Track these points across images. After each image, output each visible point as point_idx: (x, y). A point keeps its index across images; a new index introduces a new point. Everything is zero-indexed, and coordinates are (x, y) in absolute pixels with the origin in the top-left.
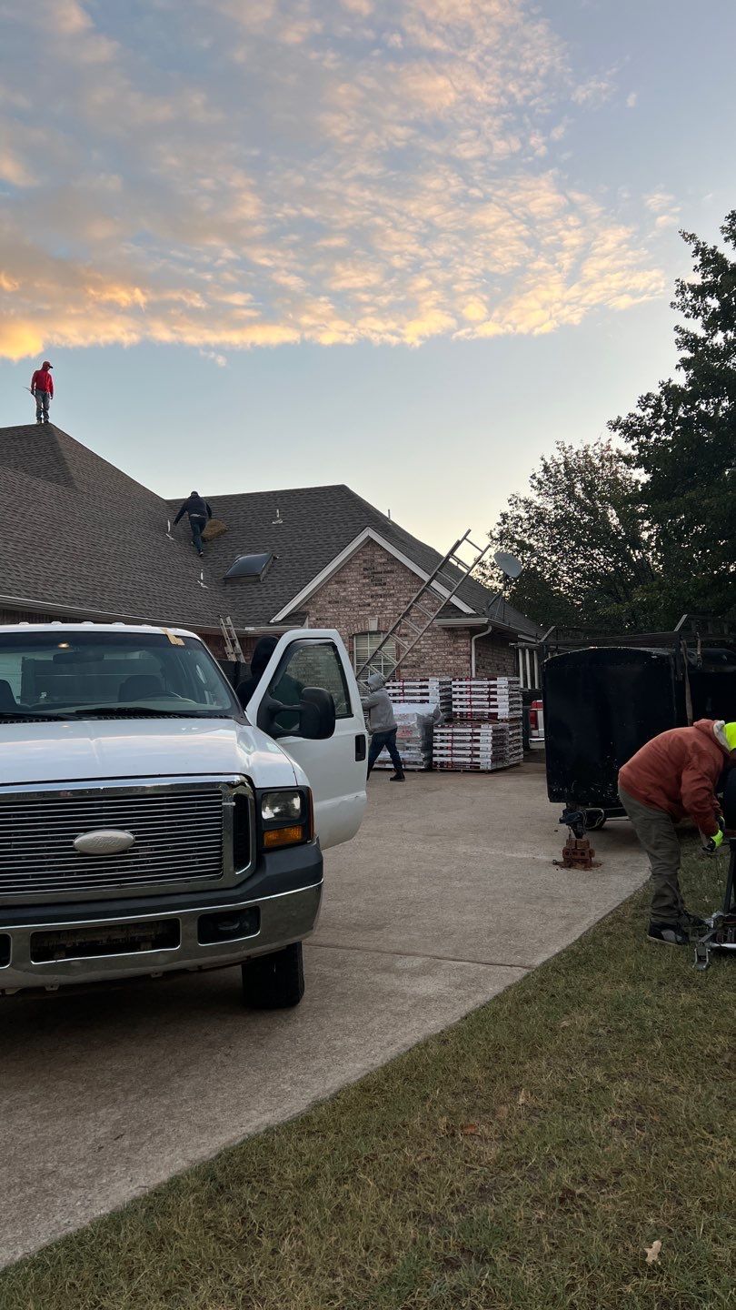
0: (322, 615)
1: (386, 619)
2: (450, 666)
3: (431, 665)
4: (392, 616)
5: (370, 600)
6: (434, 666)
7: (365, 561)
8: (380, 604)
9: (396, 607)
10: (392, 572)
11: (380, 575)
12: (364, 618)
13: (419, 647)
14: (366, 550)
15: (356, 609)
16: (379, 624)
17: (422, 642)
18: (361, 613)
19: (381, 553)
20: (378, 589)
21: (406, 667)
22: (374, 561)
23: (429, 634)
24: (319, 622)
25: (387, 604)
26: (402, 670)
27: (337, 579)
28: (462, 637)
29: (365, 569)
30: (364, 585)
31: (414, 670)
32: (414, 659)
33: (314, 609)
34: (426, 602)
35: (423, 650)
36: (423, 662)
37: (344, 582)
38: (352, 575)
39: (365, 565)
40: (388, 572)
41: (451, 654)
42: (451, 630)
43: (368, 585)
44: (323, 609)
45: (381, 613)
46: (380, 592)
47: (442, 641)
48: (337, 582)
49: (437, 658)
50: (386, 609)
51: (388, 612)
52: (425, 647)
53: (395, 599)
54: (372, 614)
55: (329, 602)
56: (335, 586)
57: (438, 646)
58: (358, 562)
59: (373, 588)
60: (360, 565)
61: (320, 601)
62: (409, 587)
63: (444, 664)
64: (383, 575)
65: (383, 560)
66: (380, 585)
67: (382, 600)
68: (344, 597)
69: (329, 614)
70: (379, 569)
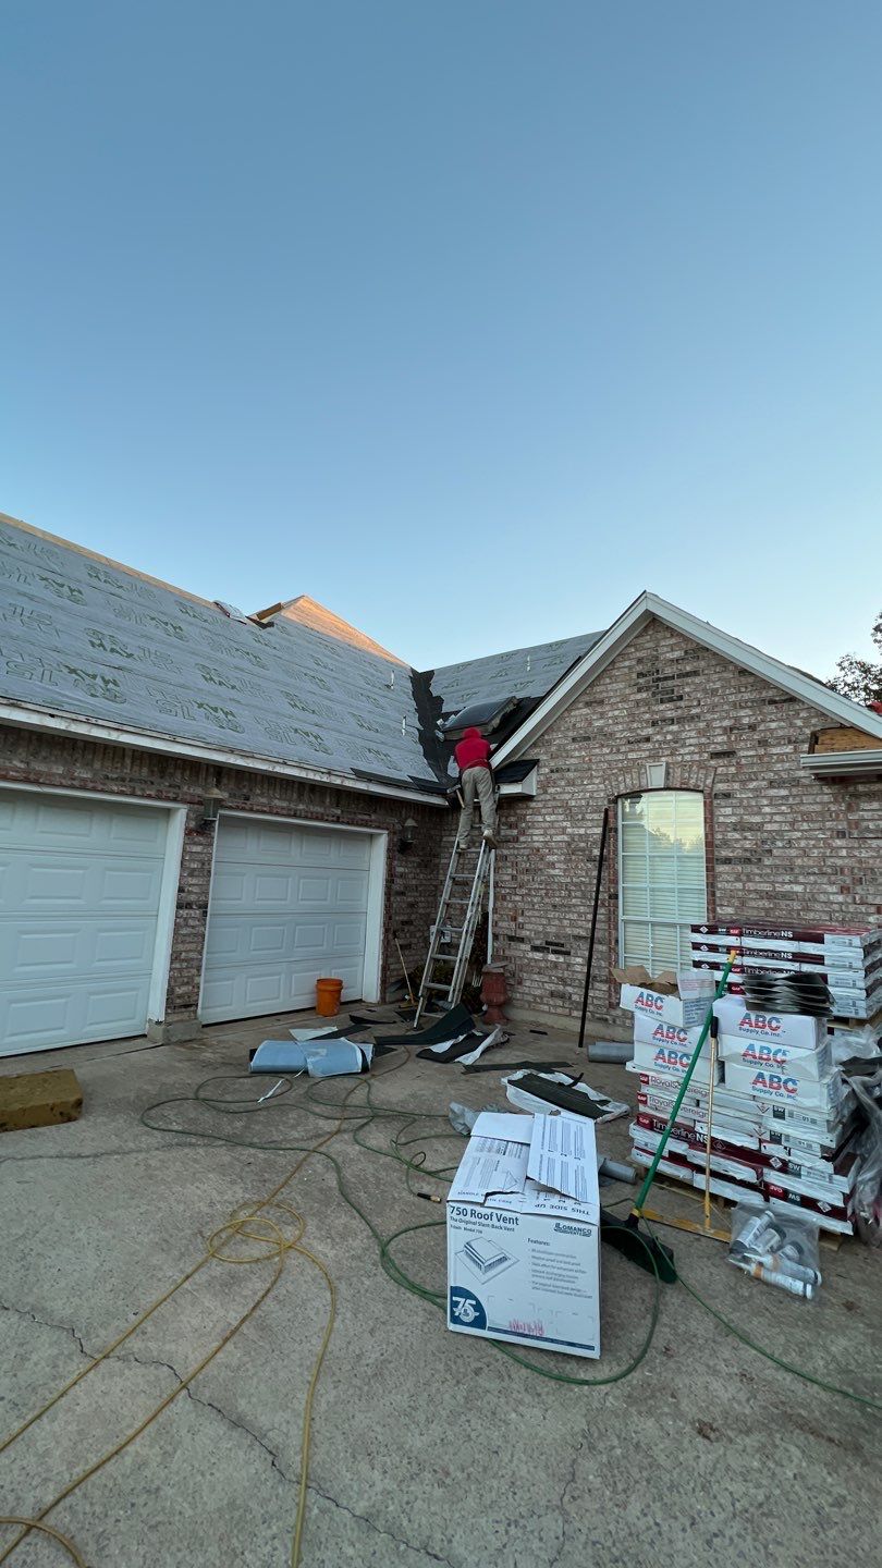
0: (560, 763)
1: (683, 765)
2: (839, 862)
3: (791, 858)
4: (696, 757)
5: (650, 731)
6: (799, 862)
7: (640, 661)
8: (669, 737)
9: (703, 740)
10: (695, 673)
11: (670, 683)
12: (638, 766)
13: (757, 819)
14: (640, 641)
15: (623, 749)
16: (668, 773)
17: (767, 810)
18: (631, 756)
19: (673, 641)
20: (666, 709)
21: (727, 861)
22: (657, 658)
23: (784, 792)
24: (555, 776)
25: (683, 735)
26: (720, 868)
27: (587, 698)
28: (871, 796)
29: (640, 675)
30: (637, 702)
31: (749, 868)
32: (748, 845)
33: (545, 753)
34: (773, 725)
35: (768, 827)
36: (770, 851)
37: (601, 702)
38: (613, 688)
39: (639, 668)
40: (688, 675)
41: (841, 834)
42: (839, 781)
43: (647, 703)
44: (562, 753)
45: (672, 754)
46: (669, 714)
47: (817, 808)
48: (588, 704)
49: (803, 843)
50: (684, 746)
51: (687, 750)
52: (771, 816)
53: (702, 725)
54: (655, 756)
55: (574, 740)
56: (586, 711)
57: (807, 817)
58: (627, 663)
59: (655, 708)
60: (630, 668)
61: (558, 739)
62: (732, 698)
63: (824, 858)
64: (677, 682)
65: (677, 654)
66: (671, 700)
67: (675, 728)
68: (601, 729)
69: (572, 761)
70: (668, 671)
